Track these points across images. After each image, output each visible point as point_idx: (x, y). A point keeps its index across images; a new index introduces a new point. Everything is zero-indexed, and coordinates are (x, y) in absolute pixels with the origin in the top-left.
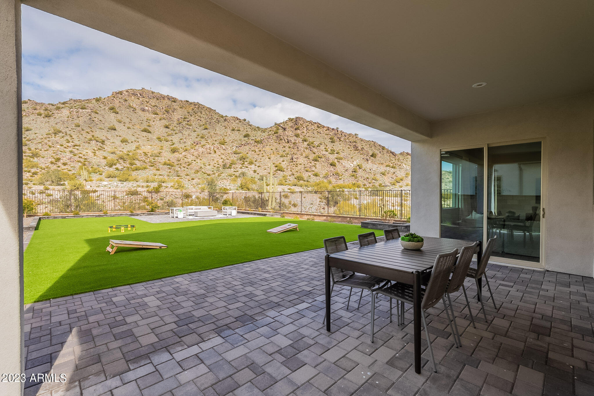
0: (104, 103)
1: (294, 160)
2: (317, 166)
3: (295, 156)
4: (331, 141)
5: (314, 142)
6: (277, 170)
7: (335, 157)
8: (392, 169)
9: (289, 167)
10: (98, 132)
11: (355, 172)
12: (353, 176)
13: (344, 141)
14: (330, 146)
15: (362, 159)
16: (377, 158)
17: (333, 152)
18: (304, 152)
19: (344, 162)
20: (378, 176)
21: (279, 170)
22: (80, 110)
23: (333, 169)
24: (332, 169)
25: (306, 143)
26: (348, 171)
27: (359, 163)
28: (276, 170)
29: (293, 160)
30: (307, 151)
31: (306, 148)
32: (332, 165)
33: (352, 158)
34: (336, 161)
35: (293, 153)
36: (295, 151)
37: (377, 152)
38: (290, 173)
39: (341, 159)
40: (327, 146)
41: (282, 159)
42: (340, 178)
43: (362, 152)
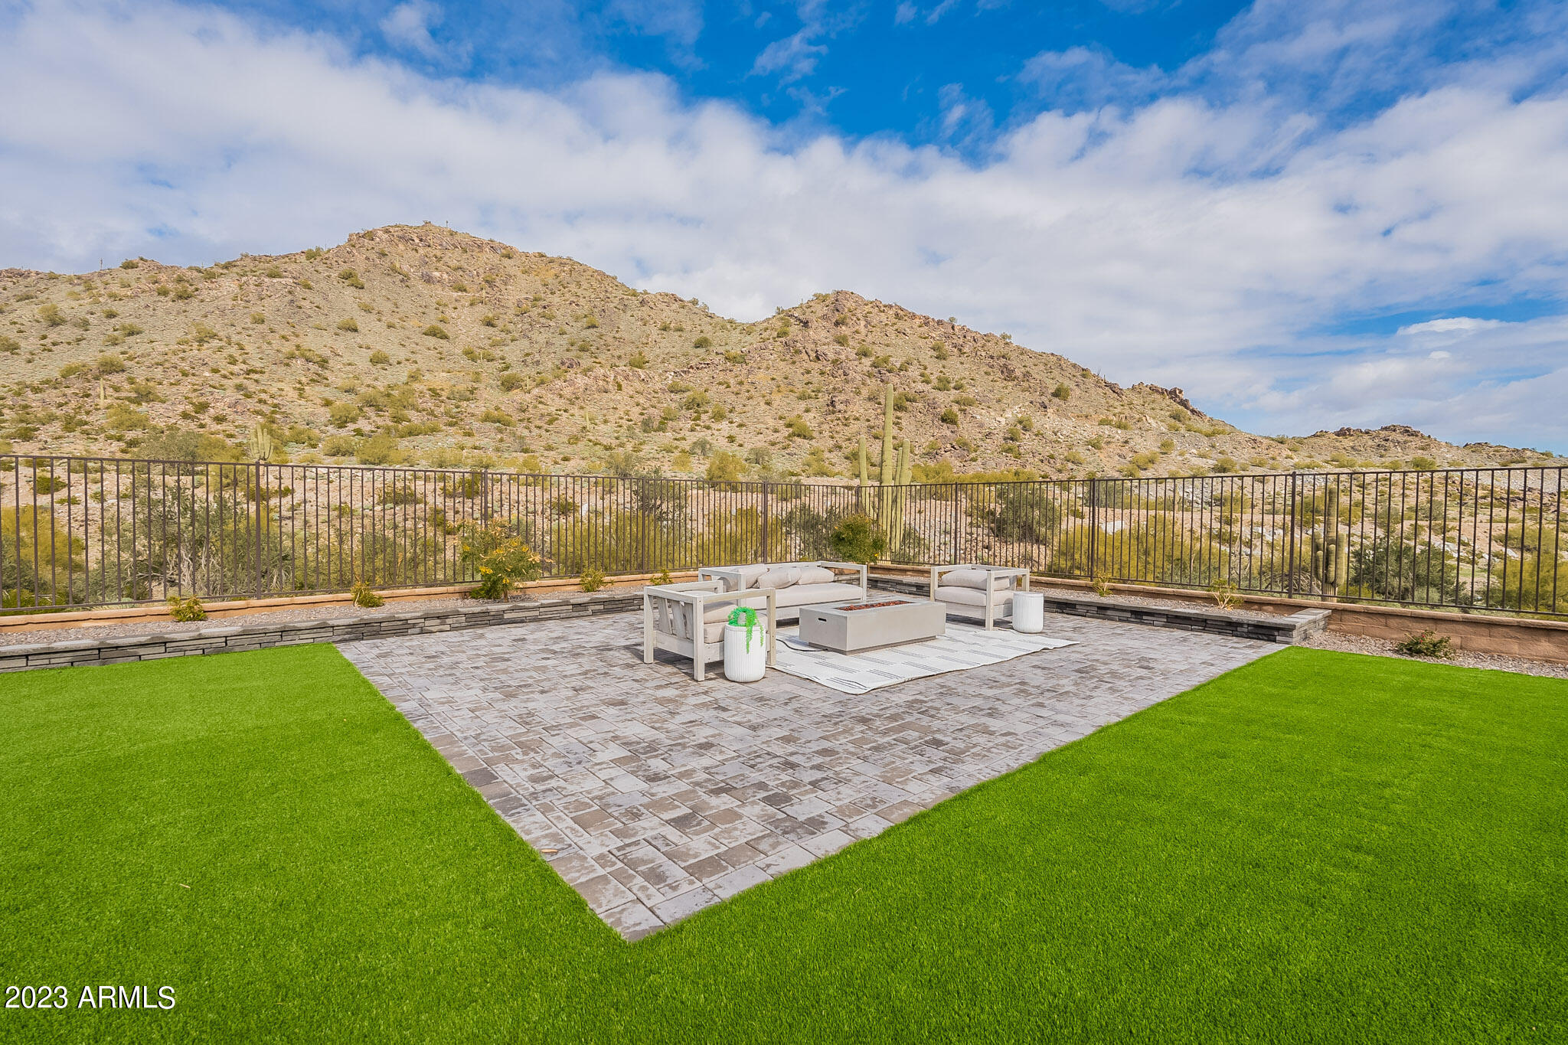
0: (328, 262)
1: (839, 407)
2: (904, 423)
3: (842, 397)
4: (935, 354)
5: (891, 359)
6: (794, 434)
7: (952, 398)
8: (1119, 432)
9: (825, 426)
10: (311, 337)
11: (1012, 439)
12: (1009, 451)
13: (974, 354)
14: (934, 369)
15: (1027, 403)
16: (1072, 401)
17: (943, 385)
18: (863, 384)
19: (980, 413)
20: (1082, 452)
21: (799, 436)
22: (266, 280)
23: (949, 433)
24: (946, 430)
25: (867, 362)
26: (993, 437)
27: (1020, 416)
28: (789, 436)
29: (834, 406)
30: (873, 383)
31: (870, 375)
32: (948, 419)
33: (999, 401)
34: (955, 408)
35: (834, 389)
36: (838, 382)
37: (1068, 383)
38: (831, 443)
39: (970, 403)
40: (925, 369)
41: (803, 405)
42: (971, 456)
43: (1025, 384)
